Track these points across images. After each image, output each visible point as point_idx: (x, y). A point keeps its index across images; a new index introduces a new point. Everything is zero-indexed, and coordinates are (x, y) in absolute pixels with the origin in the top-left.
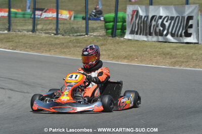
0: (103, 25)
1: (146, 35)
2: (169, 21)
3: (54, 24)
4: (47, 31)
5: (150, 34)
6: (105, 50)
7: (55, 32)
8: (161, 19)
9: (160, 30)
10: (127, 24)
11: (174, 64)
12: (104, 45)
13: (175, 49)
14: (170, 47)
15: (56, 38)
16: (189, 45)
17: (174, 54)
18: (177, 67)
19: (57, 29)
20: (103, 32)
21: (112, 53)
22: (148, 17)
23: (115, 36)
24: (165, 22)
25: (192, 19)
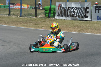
0: (44, 12)
1: (66, 17)
2: (77, 10)
3: (19, 11)
4: (16, 15)
5: (68, 16)
6: (45, 25)
7: (20, 15)
8: (73, 9)
9: (72, 14)
10: (56, 11)
11: (80, 31)
12: (45, 22)
13: (80, 24)
14: (77, 23)
15: (20, 18)
16: (87, 22)
17: (79, 26)
18: (81, 33)
19: (21, 14)
20: (44, 15)
21: (48, 26)
22: (66, 8)
23: (50, 17)
24: (75, 10)
25: (88, 9)
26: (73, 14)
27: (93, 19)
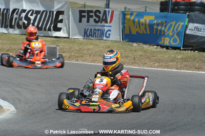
1: (7, 27)
5: (12, 27)
8: (24, 12)
24: (29, 16)
25: (63, 14)
26: (26, 22)
27: (74, 35)
